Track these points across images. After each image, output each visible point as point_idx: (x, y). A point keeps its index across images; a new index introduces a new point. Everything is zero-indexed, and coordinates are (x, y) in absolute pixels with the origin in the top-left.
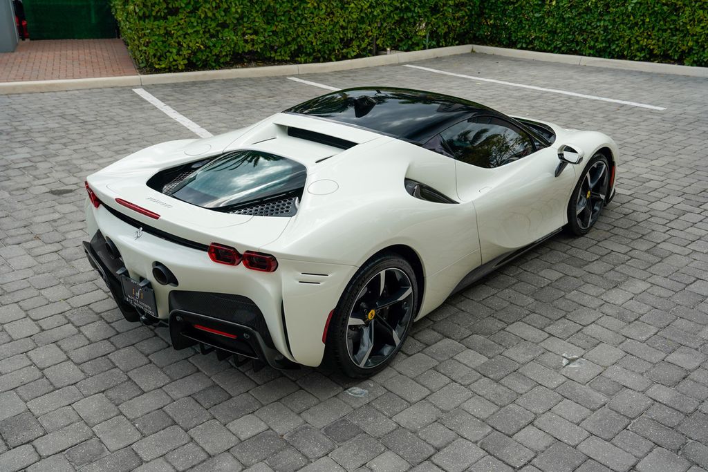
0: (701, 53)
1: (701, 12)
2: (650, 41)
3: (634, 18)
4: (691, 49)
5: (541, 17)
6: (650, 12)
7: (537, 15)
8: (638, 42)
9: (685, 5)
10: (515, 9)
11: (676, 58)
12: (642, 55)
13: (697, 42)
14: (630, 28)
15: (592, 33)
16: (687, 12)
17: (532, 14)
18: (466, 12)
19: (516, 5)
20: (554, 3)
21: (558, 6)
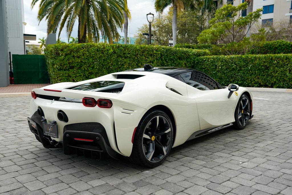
0: (279, 83)
1: (277, 68)
2: (259, 80)
3: (252, 71)
4: (275, 82)
5: (215, 73)
6: (257, 69)
7: (214, 72)
8: (254, 80)
9: (270, 66)
10: (205, 71)
11: (270, 86)
12: (257, 85)
13: (277, 79)
14: (250, 75)
15: (236, 78)
16: (271, 69)
17: (212, 72)
19: (206, 69)
20: (220, 67)
21: (221, 69)
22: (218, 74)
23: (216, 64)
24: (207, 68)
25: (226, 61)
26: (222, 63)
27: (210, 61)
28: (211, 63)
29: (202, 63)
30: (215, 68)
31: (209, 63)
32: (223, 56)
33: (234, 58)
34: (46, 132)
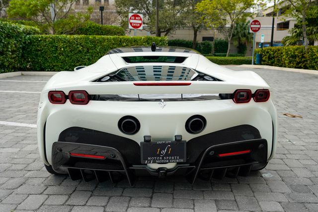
7: (54, 55)
10: (42, 53)
17: (51, 55)
18: (16, 55)
20: (62, 49)
21: (64, 51)
22: (60, 57)
23: (57, 45)
24: (44, 50)
25: (69, 41)
26: (65, 44)
27: (48, 41)
28: (50, 44)
29: (37, 44)
30: (55, 50)
31: (47, 44)
32: (64, 35)
33: (78, 38)
34: (149, 158)
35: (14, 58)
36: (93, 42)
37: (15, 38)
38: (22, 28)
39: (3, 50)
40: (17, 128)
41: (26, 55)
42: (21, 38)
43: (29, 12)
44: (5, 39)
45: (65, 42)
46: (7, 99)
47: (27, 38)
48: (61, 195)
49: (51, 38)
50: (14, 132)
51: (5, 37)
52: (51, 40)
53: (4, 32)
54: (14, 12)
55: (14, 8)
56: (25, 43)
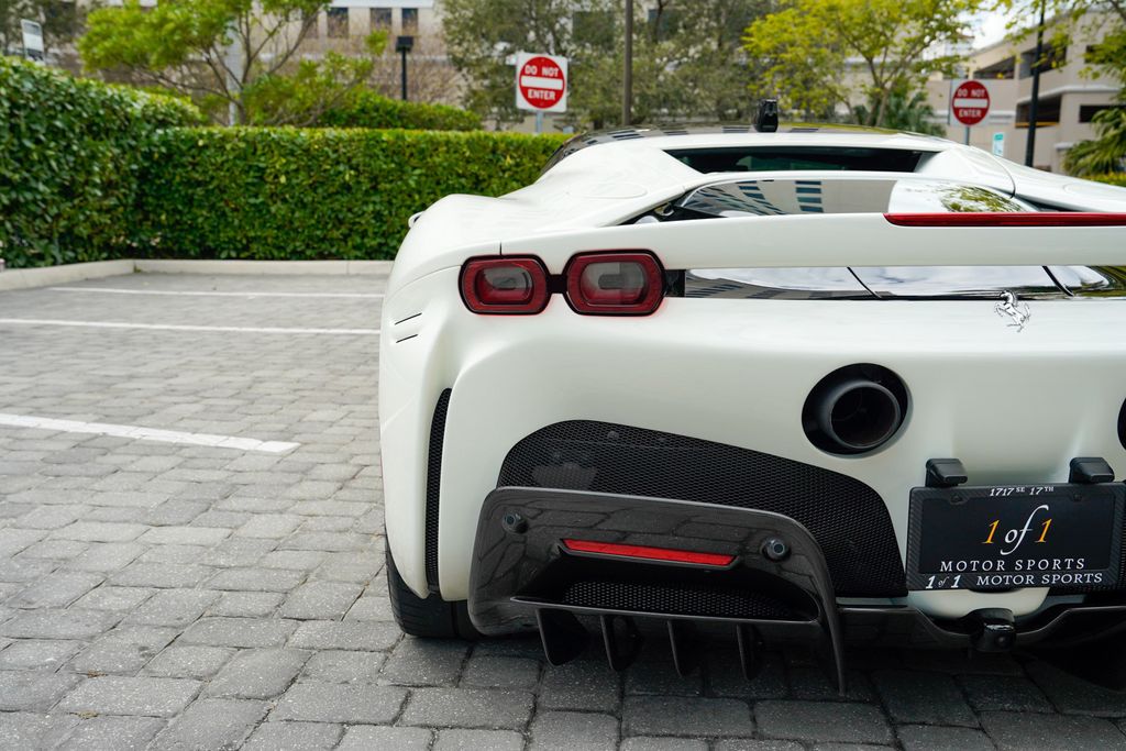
5: (263, 203)
7: (252, 201)
10: (208, 193)
17: (243, 200)
18: (119, 199)
19: (211, 187)
20: (283, 179)
21: (289, 185)
22: (273, 209)
23: (262, 165)
24: (215, 183)
25: (307, 151)
26: (292, 159)
27: (233, 149)
28: (238, 162)
29: (190, 159)
30: (255, 180)
31: (227, 161)
32: (291, 129)
33: (341, 140)
34: (946, 566)
35: (109, 211)
36: (395, 151)
37: (117, 139)
38: (141, 100)
39: (73, 181)
40: (186, 452)
41: (150, 200)
42: (135, 138)
43: (160, 49)
44: (80, 139)
45: (292, 153)
46: (110, 348)
47: (155, 138)
48: (482, 727)
49: (244, 139)
50: (180, 466)
51: (82, 134)
52: (242, 145)
53: (79, 116)
54: (106, 49)
55: (105, 36)
56: (148, 156)
